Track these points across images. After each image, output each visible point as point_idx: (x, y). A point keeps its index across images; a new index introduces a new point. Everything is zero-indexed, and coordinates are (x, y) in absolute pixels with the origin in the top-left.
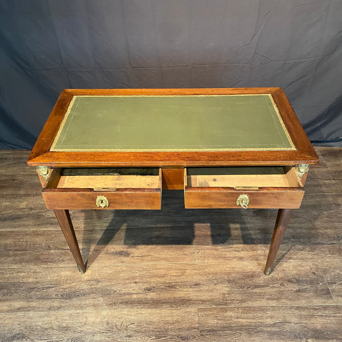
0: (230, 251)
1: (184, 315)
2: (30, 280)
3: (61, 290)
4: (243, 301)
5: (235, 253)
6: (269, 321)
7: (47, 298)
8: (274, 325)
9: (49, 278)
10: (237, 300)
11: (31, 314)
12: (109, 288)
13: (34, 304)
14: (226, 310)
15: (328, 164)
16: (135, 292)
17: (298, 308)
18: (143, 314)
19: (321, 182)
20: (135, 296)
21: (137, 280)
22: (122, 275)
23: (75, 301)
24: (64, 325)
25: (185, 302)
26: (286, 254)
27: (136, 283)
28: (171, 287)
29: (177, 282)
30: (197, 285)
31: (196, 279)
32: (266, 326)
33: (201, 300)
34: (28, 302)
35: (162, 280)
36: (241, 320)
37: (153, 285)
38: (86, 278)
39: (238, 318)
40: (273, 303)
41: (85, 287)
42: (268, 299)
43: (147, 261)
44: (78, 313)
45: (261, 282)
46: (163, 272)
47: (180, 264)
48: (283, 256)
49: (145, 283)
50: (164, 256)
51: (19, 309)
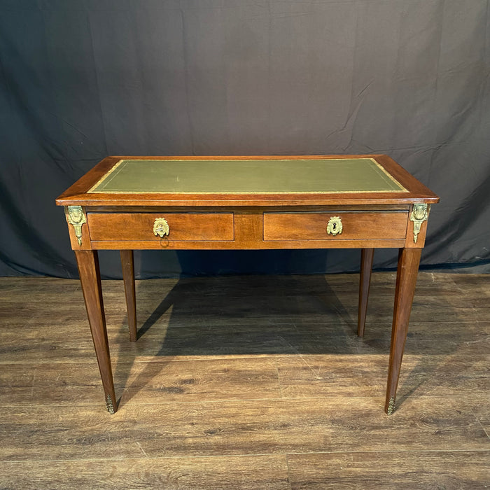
0: (332, 386)
1: (265, 463)
2: (32, 422)
3: (78, 433)
4: (355, 445)
5: (341, 388)
6: (397, 471)
7: (56, 443)
8: (405, 475)
9: (61, 419)
10: (347, 444)
11: (29, 463)
12: (152, 431)
13: (34, 451)
14: (330, 457)
15: (464, 291)
16: (190, 435)
17: (440, 454)
18: (202, 462)
19: (457, 310)
20: (190, 441)
21: (194, 421)
22: (173, 415)
23: (99, 447)
24: (79, 477)
25: (267, 447)
26: (415, 389)
27: (192, 424)
28: (244, 428)
29: (254, 423)
30: (284, 426)
31: (283, 418)
32: (394, 476)
33: (291, 445)
34: (26, 448)
35: (232, 420)
36: (354, 469)
37: (218, 426)
38: (117, 419)
39: (348, 466)
40: (402, 448)
41: (114, 429)
42: (394, 443)
43: (210, 398)
44: (101, 462)
45: (382, 422)
46: (233, 411)
47: (258, 401)
48: (411, 391)
49: (206, 424)
50: (234, 392)
51: (10, 457)
